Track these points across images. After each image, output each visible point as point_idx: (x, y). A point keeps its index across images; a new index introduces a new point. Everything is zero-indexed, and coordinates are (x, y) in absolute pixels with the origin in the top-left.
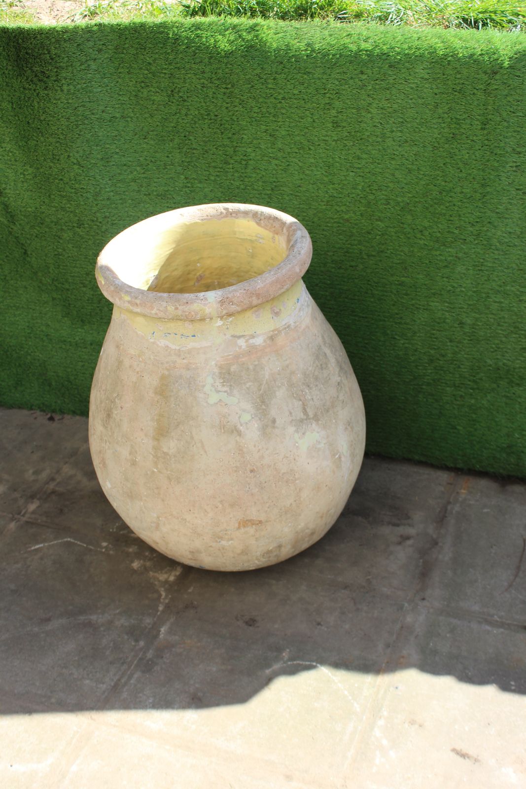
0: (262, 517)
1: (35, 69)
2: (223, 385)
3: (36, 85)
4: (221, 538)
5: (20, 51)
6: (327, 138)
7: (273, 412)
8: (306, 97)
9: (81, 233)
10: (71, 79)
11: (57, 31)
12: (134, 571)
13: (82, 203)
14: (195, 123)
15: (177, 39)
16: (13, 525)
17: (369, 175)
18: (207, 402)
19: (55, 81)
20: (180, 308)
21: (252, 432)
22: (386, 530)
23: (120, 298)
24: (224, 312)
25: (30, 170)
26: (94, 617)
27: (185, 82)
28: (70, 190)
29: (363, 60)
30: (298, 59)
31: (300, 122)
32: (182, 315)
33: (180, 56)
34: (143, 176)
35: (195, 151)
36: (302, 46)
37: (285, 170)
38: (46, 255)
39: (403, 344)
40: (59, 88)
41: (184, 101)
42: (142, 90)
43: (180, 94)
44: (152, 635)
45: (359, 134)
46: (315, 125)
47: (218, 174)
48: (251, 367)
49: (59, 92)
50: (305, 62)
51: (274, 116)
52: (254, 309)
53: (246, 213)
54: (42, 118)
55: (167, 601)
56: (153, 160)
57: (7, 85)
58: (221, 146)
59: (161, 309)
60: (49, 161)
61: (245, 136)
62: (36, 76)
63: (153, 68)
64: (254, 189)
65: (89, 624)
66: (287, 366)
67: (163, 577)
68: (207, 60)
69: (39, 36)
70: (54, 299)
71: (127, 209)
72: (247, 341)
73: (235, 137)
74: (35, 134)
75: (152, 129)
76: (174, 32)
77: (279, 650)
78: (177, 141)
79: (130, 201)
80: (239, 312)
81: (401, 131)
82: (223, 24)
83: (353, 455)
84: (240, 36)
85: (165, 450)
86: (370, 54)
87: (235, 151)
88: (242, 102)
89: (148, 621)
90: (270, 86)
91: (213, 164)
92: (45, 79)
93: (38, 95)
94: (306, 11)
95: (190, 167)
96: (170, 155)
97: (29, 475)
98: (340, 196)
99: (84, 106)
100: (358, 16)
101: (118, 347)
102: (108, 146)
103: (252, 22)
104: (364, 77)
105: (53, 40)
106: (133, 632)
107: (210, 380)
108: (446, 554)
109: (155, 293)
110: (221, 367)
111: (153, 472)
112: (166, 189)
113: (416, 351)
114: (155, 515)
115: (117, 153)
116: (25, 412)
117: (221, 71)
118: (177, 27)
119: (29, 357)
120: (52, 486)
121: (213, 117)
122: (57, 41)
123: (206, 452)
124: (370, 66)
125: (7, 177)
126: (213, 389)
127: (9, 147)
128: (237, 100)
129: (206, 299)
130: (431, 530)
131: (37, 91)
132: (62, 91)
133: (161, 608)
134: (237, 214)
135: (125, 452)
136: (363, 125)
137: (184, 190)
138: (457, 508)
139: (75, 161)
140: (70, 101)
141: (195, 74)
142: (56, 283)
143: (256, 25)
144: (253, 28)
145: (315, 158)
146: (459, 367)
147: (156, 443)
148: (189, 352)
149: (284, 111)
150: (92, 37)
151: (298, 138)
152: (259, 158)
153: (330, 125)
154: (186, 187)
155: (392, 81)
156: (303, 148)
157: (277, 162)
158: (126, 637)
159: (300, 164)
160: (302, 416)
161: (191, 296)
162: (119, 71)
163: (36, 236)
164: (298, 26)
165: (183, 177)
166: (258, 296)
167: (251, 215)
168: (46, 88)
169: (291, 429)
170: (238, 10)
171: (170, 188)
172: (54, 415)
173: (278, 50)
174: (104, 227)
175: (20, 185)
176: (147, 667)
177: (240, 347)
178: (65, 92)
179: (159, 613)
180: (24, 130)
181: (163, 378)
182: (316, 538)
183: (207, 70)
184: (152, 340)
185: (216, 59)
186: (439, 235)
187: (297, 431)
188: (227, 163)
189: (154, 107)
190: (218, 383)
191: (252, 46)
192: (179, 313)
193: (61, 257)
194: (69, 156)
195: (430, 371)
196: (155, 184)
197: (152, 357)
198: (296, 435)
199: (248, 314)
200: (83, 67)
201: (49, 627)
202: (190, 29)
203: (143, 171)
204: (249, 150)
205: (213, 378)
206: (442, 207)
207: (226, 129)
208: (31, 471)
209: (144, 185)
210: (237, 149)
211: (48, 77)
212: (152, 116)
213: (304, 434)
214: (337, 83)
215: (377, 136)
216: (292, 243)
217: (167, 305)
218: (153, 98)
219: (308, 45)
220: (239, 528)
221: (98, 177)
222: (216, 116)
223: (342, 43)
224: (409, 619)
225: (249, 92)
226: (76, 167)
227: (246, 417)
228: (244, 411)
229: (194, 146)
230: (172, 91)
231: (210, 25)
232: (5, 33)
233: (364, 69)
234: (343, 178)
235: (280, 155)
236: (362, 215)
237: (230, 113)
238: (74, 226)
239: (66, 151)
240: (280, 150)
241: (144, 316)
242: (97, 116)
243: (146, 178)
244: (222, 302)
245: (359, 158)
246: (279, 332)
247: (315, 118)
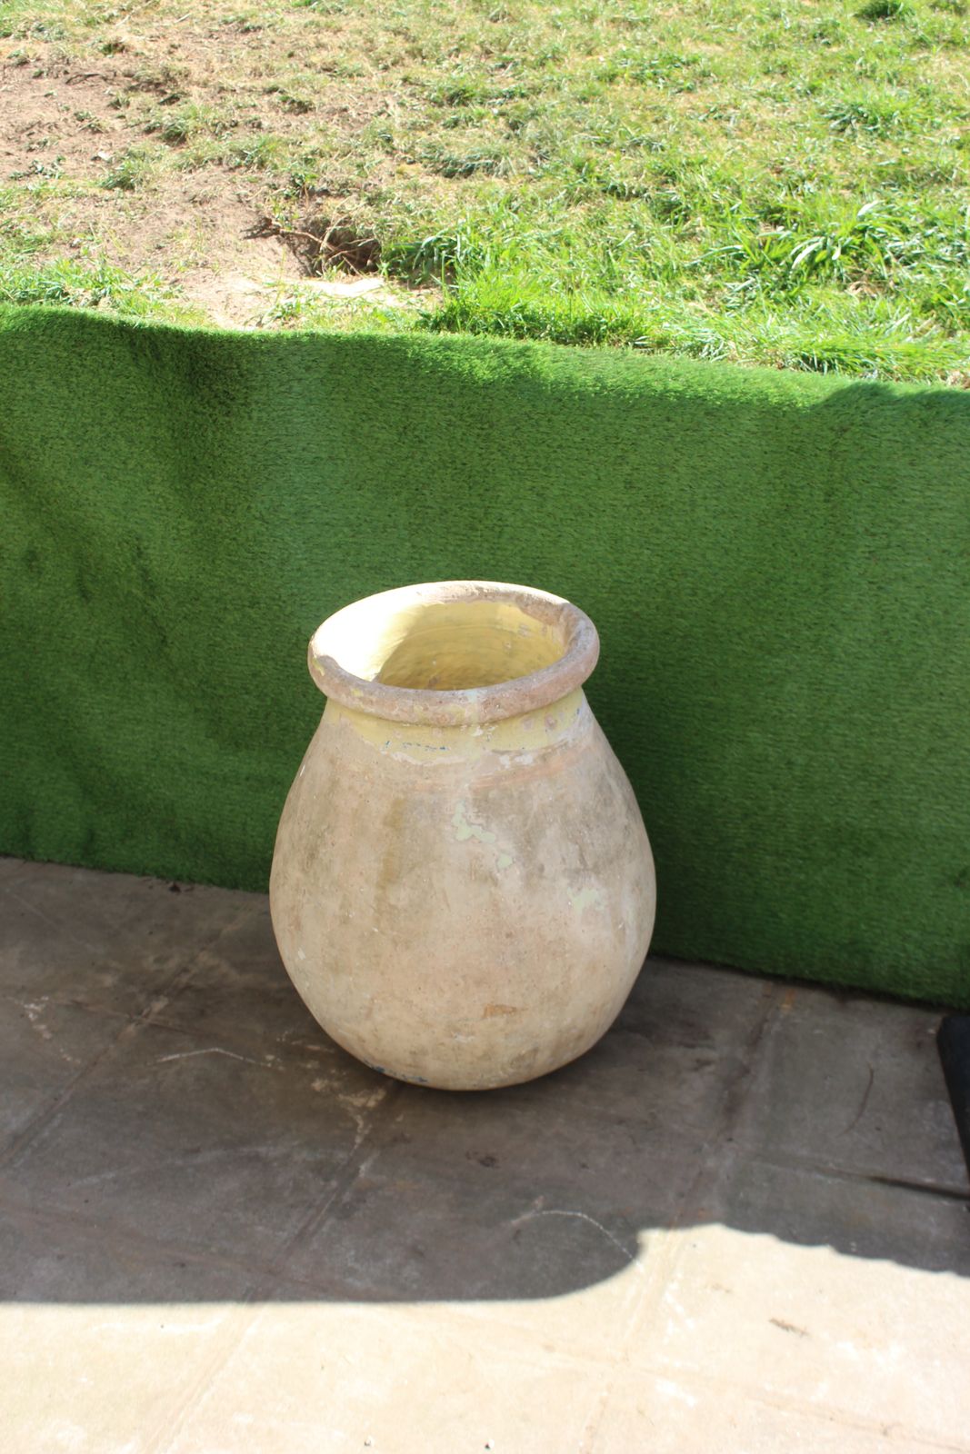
0: (517, 1005)
1: (214, 387)
2: (478, 816)
3: (215, 408)
4: (458, 1031)
5: (197, 363)
6: (615, 503)
7: (542, 856)
8: (590, 447)
9: (254, 616)
10: (264, 404)
11: (254, 340)
12: (316, 1094)
13: (261, 573)
14: (434, 472)
15: (418, 361)
16: (131, 1029)
17: (670, 554)
18: (454, 838)
19: (242, 405)
20: (431, 708)
21: (512, 881)
22: (676, 1053)
23: (349, 694)
24: (488, 717)
25: (189, 524)
26: (262, 1150)
27: (424, 417)
28: (246, 554)
29: (670, 403)
30: (583, 396)
31: (580, 479)
32: (432, 719)
33: (421, 382)
34: (351, 540)
35: (429, 511)
36: (589, 380)
37: (555, 543)
38: (195, 646)
39: (707, 790)
40: (246, 415)
41: (421, 442)
42: (362, 424)
43: (416, 433)
44: (349, 1173)
45: (659, 500)
46: (601, 483)
47: (459, 543)
48: (515, 794)
49: (246, 420)
50: (593, 401)
51: (545, 469)
52: (525, 717)
53: (507, 595)
54: (217, 453)
55: (367, 1132)
56: (368, 519)
57: (170, 405)
58: (467, 505)
59: (405, 709)
60: (219, 512)
61: (501, 494)
62: (216, 396)
63: (381, 396)
64: (508, 566)
65: (257, 1158)
66: (562, 796)
67: (358, 1101)
68: (458, 390)
69: (226, 345)
70: (197, 710)
71: (324, 585)
72: (512, 759)
73: (489, 494)
74: (203, 475)
75: (370, 477)
76: (414, 350)
77: (530, 1197)
78: (405, 494)
79: (330, 574)
80: (506, 719)
81: (717, 499)
82: (482, 345)
83: (640, 928)
84: (505, 362)
85: (393, 901)
86: (680, 396)
87: (485, 514)
88: (501, 449)
89: (341, 1156)
90: (541, 429)
91: (453, 530)
92: (229, 402)
93: (214, 421)
94: (590, 332)
95: (420, 532)
96: (393, 514)
97: (149, 963)
98: (629, 581)
99: (278, 440)
100: (661, 343)
101: (332, 762)
102: (306, 496)
103: (521, 344)
104: (671, 425)
105: (246, 351)
106: (321, 1170)
107: (460, 809)
108: (761, 1084)
109: (397, 688)
110: (476, 792)
111: (373, 932)
112: (383, 560)
113: (725, 800)
114: (368, 996)
115: (318, 507)
116: (134, 879)
117: (476, 406)
118: (419, 345)
119: (149, 795)
120: (184, 979)
121: (459, 466)
122: (252, 353)
123: (448, 905)
124: (679, 411)
125: (151, 531)
126: (464, 821)
127: (158, 489)
128: (496, 446)
129: (466, 699)
130: (740, 1054)
131: (214, 417)
132: (250, 418)
133: (358, 1140)
134: (495, 595)
135: (332, 905)
136: (665, 487)
137: (409, 562)
138: (776, 1027)
139: (258, 515)
140: (260, 433)
141: (440, 408)
142: (204, 687)
143: (528, 349)
144: (523, 353)
145: (597, 528)
146: (784, 826)
147: (380, 892)
148: (435, 769)
149: (559, 464)
150: (299, 350)
151: (576, 500)
152: (519, 524)
153: (621, 486)
154: (412, 558)
155: (708, 433)
156: (582, 514)
157: (544, 531)
158: (311, 1175)
159: (576, 535)
160: (577, 864)
161: (447, 694)
162: (333, 396)
163: (185, 618)
164: (584, 354)
165: (408, 544)
166: (532, 698)
167: (514, 598)
168: (227, 414)
169: (564, 882)
170: (498, 326)
171: (389, 559)
172: (178, 884)
173: (556, 383)
174: (289, 609)
175: (169, 543)
176: (345, 1212)
177: (503, 767)
178: (255, 419)
179: (356, 1147)
180: (187, 468)
181: (396, 803)
182: (584, 1047)
183: (457, 403)
184: (385, 753)
185: (470, 389)
186: (763, 639)
187: (571, 885)
188: (473, 528)
189: (378, 447)
190: (471, 814)
191: (520, 376)
192: (429, 715)
193: (217, 649)
194: (249, 508)
195: (742, 831)
196: (368, 553)
197: (383, 776)
198: (569, 891)
199: (517, 723)
200: (282, 389)
201: (199, 1160)
202: (436, 348)
203: (352, 533)
204: (506, 513)
205: (465, 806)
206: (768, 601)
207: (476, 483)
208: (151, 959)
209: (352, 552)
210: (490, 510)
211: (233, 399)
212: (372, 459)
213: (579, 889)
214: (634, 431)
215: (684, 503)
216: (573, 635)
217: (413, 704)
218: (376, 435)
219: (598, 379)
220: (484, 1017)
221: (288, 538)
222: (464, 464)
223: (643, 379)
224: (711, 1163)
225: (513, 435)
226: (258, 523)
227: (506, 861)
228: (503, 851)
229: (429, 503)
230: (405, 428)
231: (464, 344)
232: (177, 337)
233: (672, 415)
234: (635, 557)
235: (549, 521)
236: (657, 608)
237: (485, 462)
238: (244, 606)
239: (247, 500)
240: (549, 515)
241: (380, 718)
242: (295, 455)
243: (355, 543)
244: (486, 704)
245: (658, 531)
246: (554, 750)
247: (601, 474)
